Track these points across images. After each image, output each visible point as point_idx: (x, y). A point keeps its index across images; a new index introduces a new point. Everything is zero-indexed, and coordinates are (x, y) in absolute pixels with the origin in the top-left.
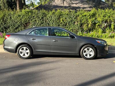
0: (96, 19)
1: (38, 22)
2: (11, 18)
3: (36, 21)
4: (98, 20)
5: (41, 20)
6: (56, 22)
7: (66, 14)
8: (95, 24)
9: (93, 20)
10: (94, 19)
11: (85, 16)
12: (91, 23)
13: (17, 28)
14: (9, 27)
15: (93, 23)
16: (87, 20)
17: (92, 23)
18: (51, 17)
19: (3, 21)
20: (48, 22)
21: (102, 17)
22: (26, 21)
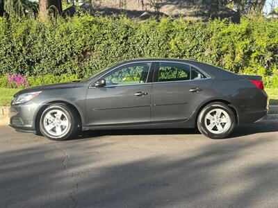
0: (252, 42)
1: (114, 48)
2: (44, 37)
3: (109, 45)
4: (257, 45)
5: (122, 43)
6: (160, 49)
7: (182, 29)
8: (250, 53)
9: (246, 45)
10: (248, 42)
11: (229, 34)
12: (241, 51)
13: (61, 62)
14: (39, 61)
15: (246, 51)
16: (233, 45)
17: (244, 51)
18: (148, 37)
19: (24, 45)
20: (140, 49)
21: (266, 38)
22: (85, 46)
